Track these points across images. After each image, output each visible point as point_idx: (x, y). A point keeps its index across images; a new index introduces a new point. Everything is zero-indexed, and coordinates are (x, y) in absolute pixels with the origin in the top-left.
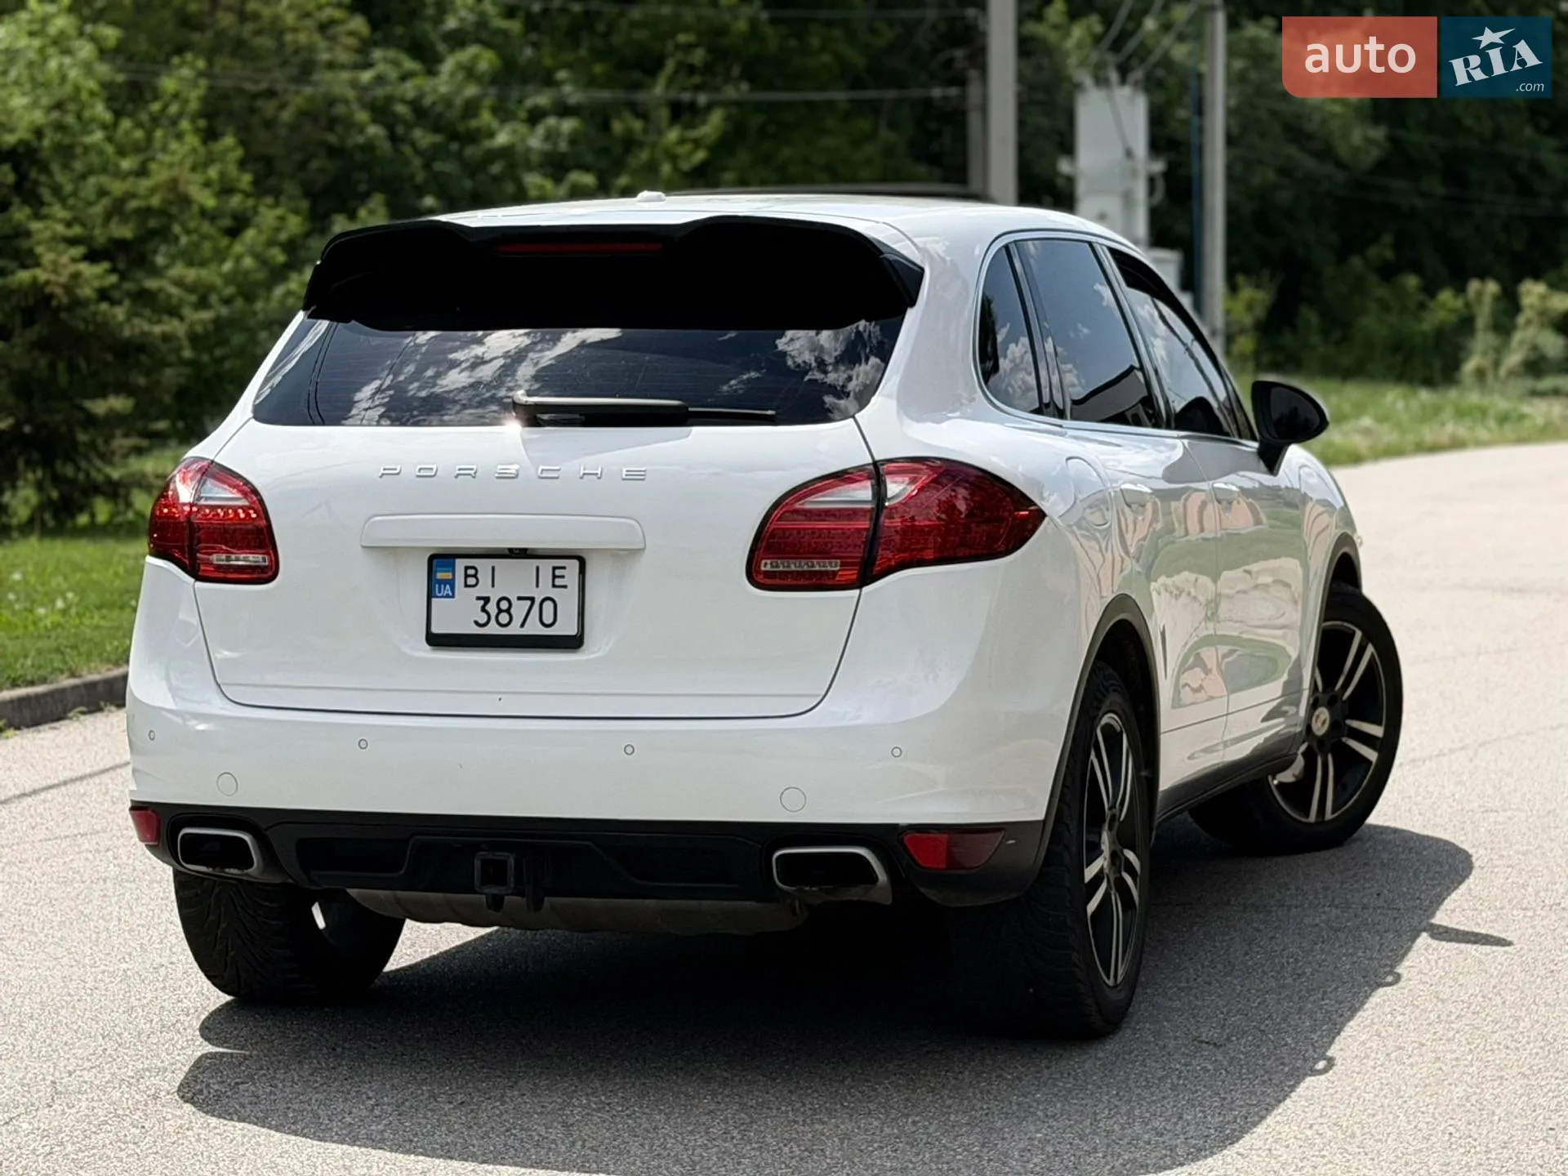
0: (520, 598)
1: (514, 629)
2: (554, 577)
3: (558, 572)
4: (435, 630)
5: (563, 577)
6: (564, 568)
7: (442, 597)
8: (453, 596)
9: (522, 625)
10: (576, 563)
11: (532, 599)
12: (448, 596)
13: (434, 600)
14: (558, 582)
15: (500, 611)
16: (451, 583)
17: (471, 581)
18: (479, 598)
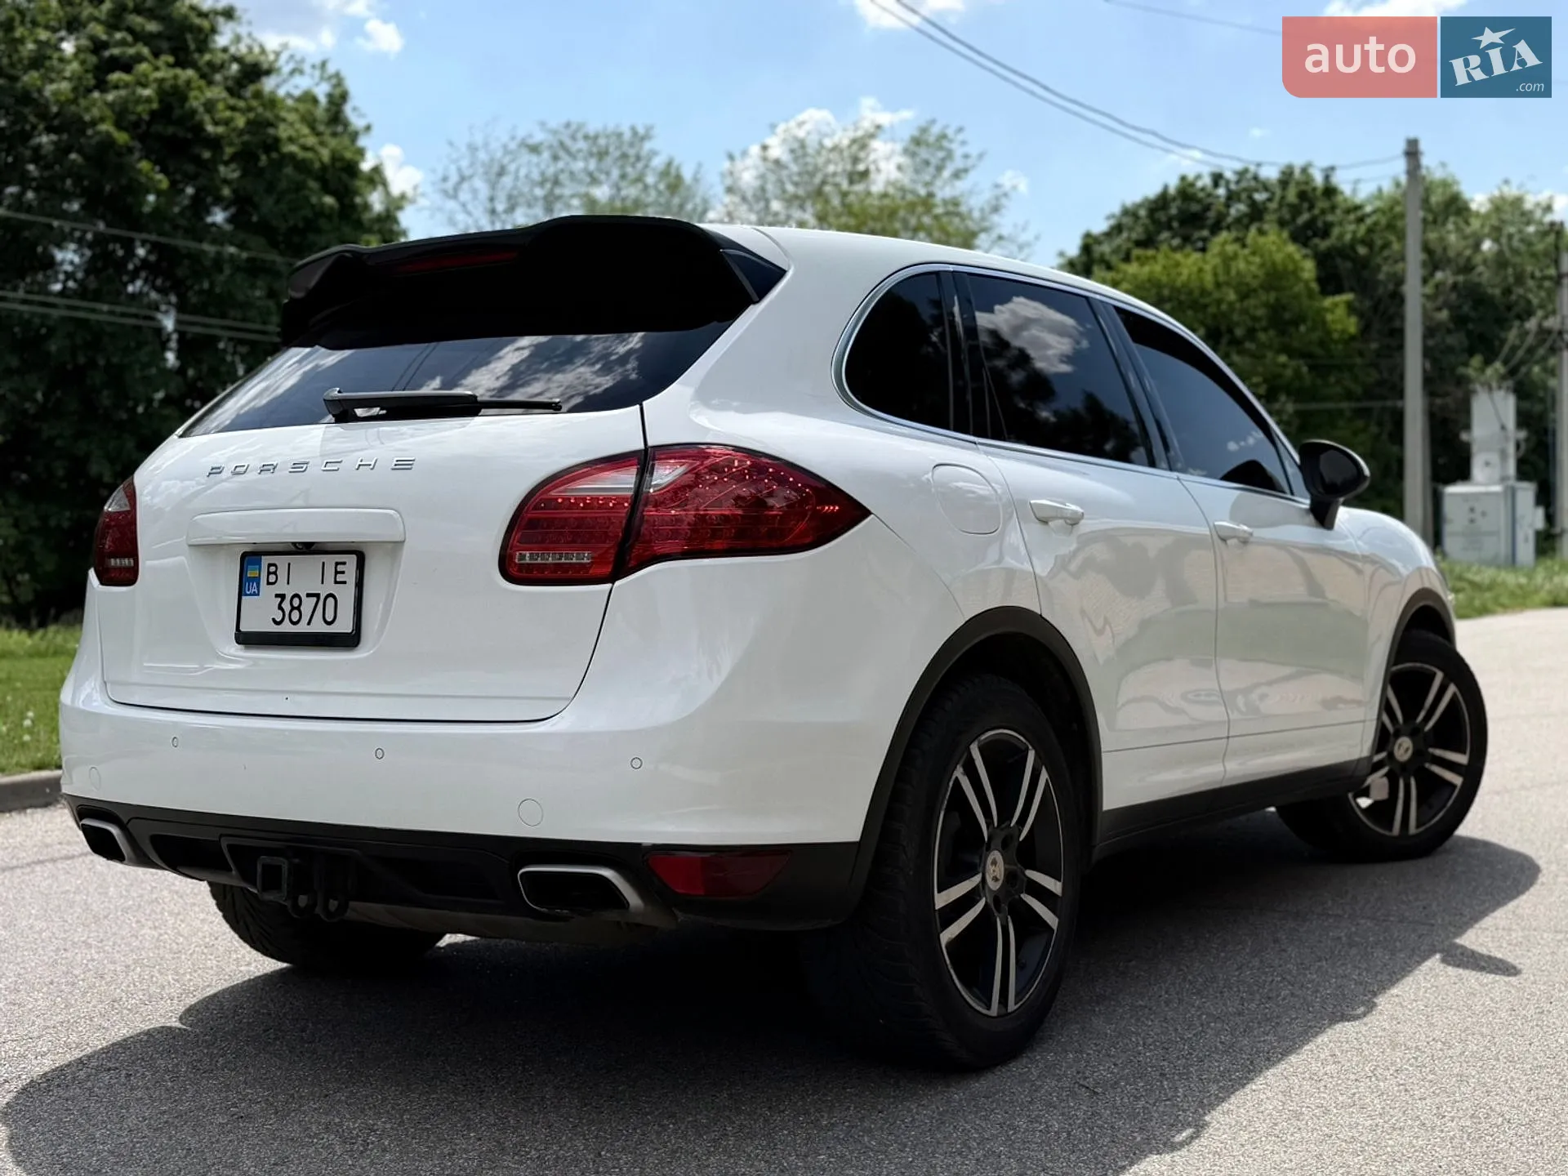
0: (309, 595)
1: (302, 628)
2: (337, 573)
3: (340, 568)
4: (243, 628)
5: (343, 572)
6: (344, 563)
7: (250, 595)
8: (258, 595)
9: (309, 623)
10: (354, 558)
11: (317, 596)
12: (254, 594)
13: (244, 598)
14: (340, 578)
15: (293, 608)
16: (257, 580)
17: (272, 578)
18: (277, 596)
